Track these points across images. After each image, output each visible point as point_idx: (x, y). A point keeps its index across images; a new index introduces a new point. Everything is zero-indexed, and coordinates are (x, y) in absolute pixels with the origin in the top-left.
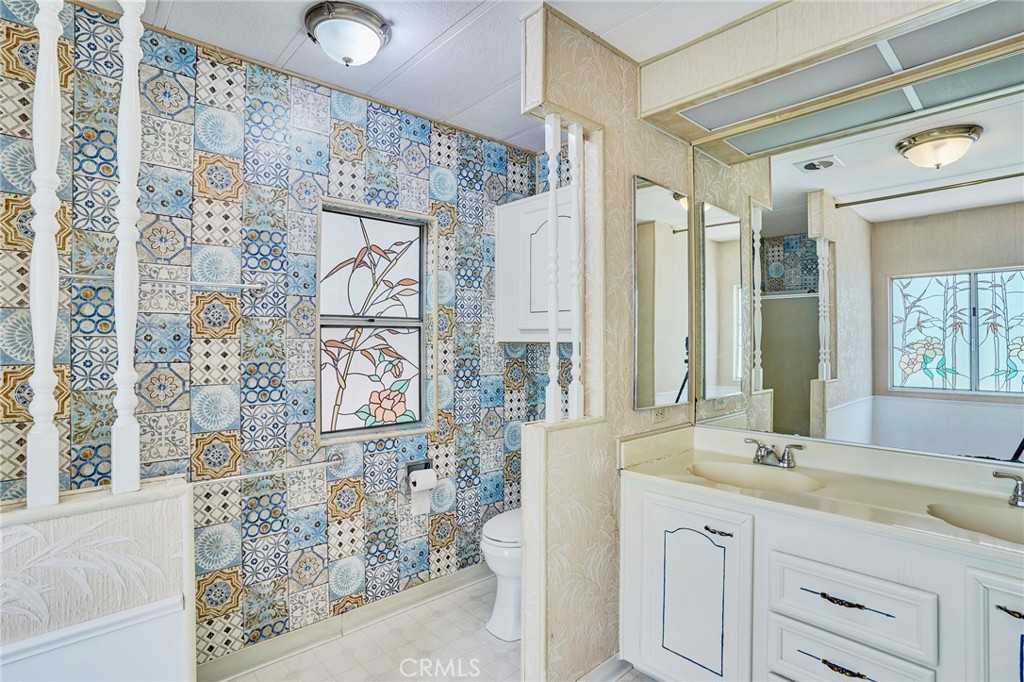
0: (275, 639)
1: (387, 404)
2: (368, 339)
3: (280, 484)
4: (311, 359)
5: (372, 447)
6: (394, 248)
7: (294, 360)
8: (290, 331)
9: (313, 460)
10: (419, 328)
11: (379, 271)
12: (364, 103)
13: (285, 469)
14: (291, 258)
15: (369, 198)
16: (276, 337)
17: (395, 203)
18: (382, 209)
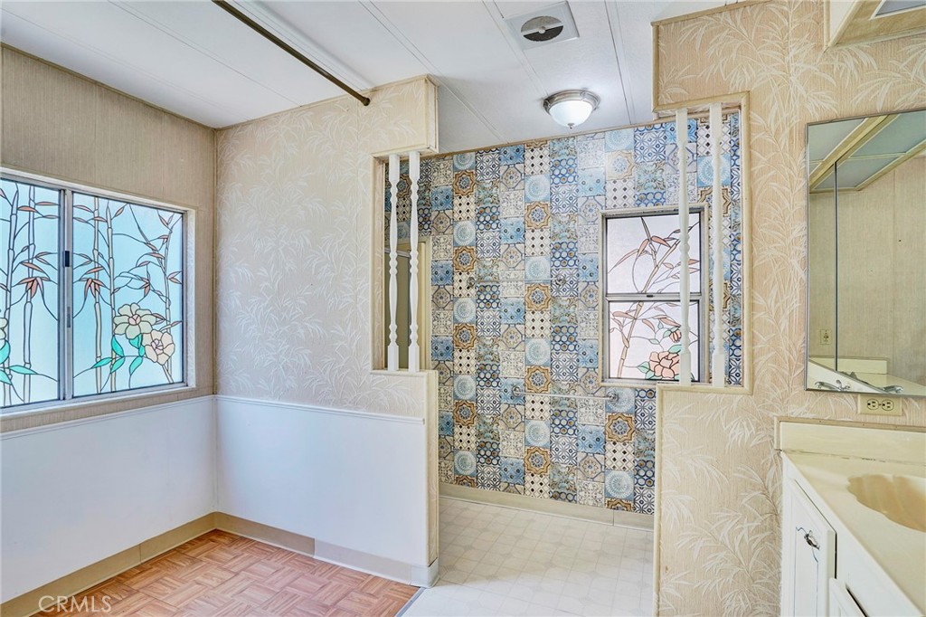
0: (567, 503)
1: (666, 363)
2: (648, 310)
3: (574, 406)
4: (595, 325)
5: (643, 394)
6: (674, 236)
7: (583, 325)
8: (580, 305)
9: (596, 394)
10: (698, 301)
11: (659, 257)
12: (631, 131)
13: (578, 395)
14: (580, 257)
15: (639, 202)
16: (571, 310)
17: (663, 200)
18: (651, 207)
